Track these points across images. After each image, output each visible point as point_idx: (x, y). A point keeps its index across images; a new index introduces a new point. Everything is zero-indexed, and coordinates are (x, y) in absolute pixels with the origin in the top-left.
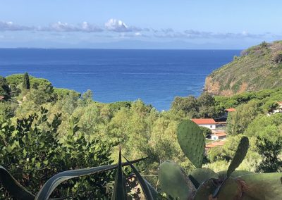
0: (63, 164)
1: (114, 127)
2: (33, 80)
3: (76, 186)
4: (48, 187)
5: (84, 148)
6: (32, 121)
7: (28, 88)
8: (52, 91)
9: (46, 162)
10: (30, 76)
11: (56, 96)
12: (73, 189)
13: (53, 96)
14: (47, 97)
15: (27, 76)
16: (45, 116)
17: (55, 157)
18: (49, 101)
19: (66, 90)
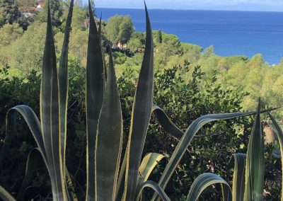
0: (204, 108)
1: (230, 78)
2: (165, 36)
3: (214, 127)
4: (195, 126)
5: (220, 96)
6: (176, 71)
7: (161, 42)
8: (179, 45)
9: (191, 106)
10: (162, 33)
11: (182, 49)
12: (211, 129)
13: (180, 49)
14: (175, 50)
15: (160, 32)
16: (187, 68)
17: (198, 102)
18: (176, 54)
19: (190, 45)
